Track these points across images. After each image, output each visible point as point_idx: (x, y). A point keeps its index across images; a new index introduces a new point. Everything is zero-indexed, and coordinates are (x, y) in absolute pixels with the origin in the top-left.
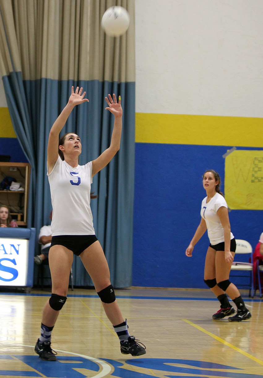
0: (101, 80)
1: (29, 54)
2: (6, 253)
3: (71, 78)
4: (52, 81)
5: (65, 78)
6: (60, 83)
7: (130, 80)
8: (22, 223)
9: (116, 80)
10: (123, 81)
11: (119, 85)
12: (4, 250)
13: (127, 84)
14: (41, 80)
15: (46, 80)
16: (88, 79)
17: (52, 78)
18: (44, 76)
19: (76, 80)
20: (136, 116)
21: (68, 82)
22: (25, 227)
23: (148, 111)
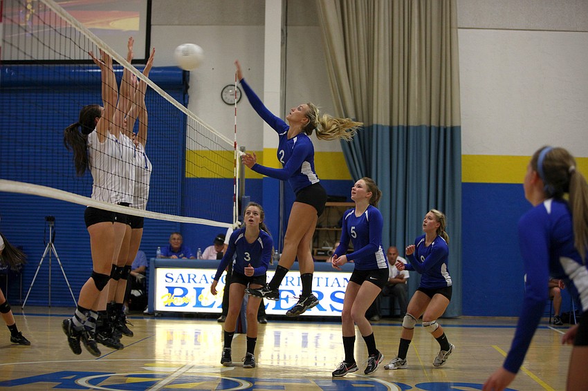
0: (428, 125)
1: (362, 103)
2: (339, 286)
3: (401, 124)
4: (383, 127)
5: (395, 124)
6: (391, 128)
7: (456, 124)
9: (442, 124)
10: (449, 125)
11: (445, 130)
12: (338, 283)
13: (452, 128)
14: (372, 126)
15: (377, 126)
16: (416, 125)
17: (383, 124)
18: (375, 122)
19: (405, 125)
20: (462, 157)
21: (398, 127)
23: (475, 153)
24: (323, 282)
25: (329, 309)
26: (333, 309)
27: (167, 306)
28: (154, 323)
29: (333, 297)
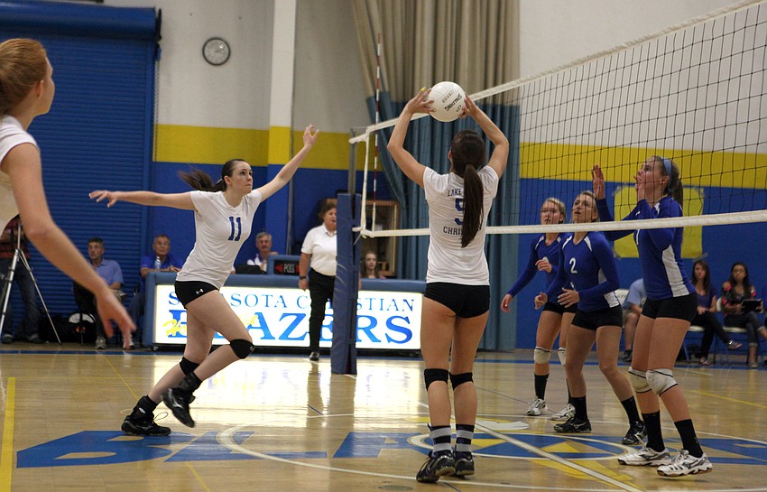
8: (388, 274)
10: (507, 104)
11: (503, 109)
13: (511, 107)
22: (394, 277)
24: (376, 304)
25: (384, 340)
26: (390, 340)
27: (170, 336)
28: (153, 360)
29: (389, 324)
